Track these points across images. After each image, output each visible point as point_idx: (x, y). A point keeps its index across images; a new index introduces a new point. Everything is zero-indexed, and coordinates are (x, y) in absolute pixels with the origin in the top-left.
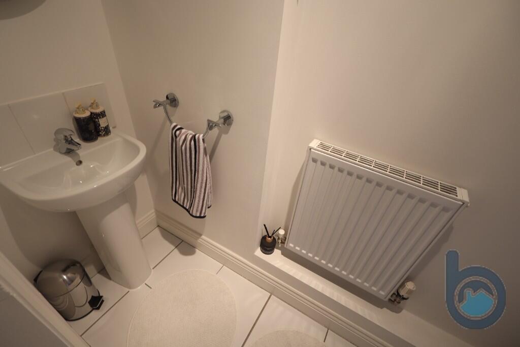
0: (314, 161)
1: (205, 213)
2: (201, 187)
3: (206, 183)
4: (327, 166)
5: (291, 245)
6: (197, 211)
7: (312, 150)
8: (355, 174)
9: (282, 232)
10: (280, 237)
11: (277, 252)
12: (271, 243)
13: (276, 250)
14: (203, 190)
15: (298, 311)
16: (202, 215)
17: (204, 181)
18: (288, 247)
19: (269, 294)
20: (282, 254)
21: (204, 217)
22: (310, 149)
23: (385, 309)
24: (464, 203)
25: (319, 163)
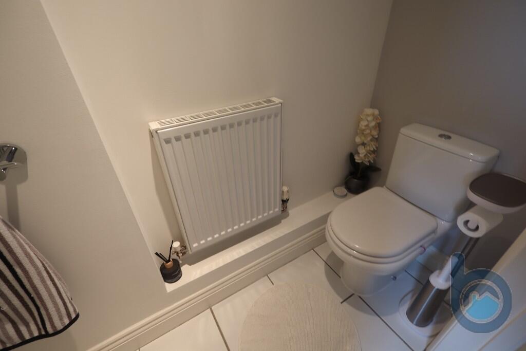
0: (168, 141)
1: (75, 310)
2: (43, 281)
3: (46, 269)
4: (183, 139)
5: (195, 245)
6: (61, 319)
7: (158, 131)
8: (210, 129)
9: (176, 245)
10: (178, 250)
11: (185, 269)
12: (173, 266)
13: (182, 268)
14: (49, 283)
15: (240, 291)
16: (73, 316)
17: (42, 269)
18: (194, 251)
19: (209, 310)
20: (190, 265)
21: (77, 316)
22: (156, 132)
23: (282, 221)
24: (282, 104)
25: (173, 140)
